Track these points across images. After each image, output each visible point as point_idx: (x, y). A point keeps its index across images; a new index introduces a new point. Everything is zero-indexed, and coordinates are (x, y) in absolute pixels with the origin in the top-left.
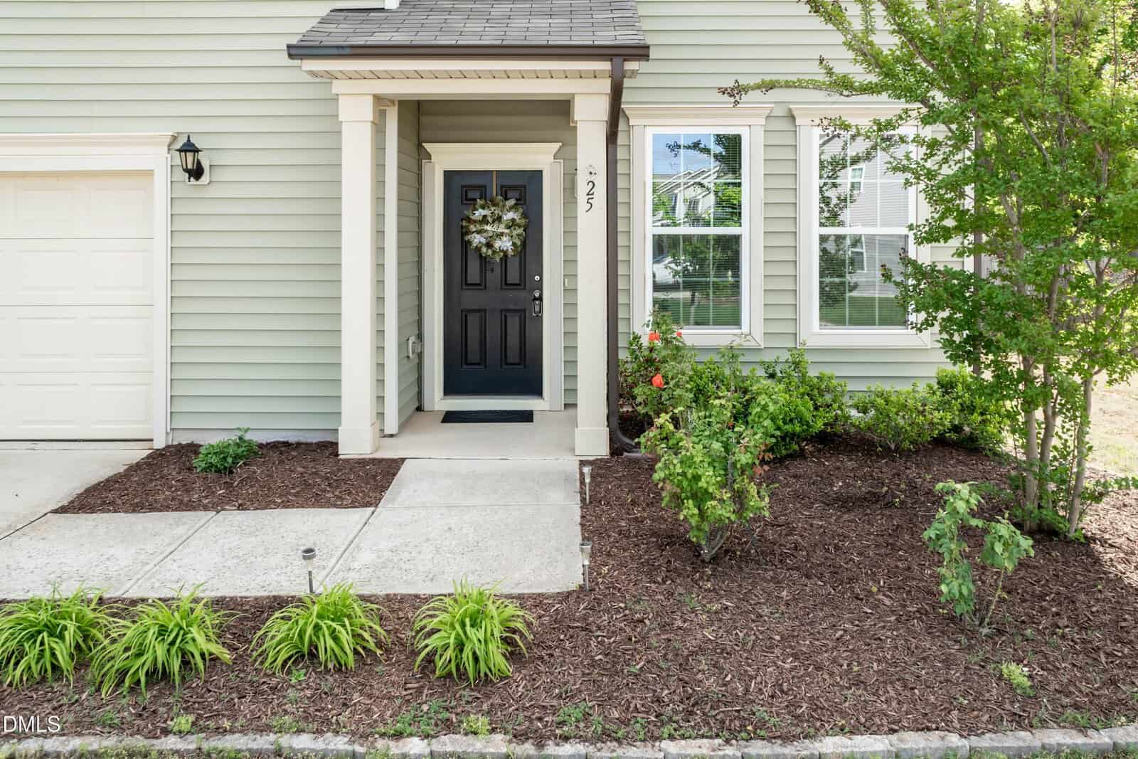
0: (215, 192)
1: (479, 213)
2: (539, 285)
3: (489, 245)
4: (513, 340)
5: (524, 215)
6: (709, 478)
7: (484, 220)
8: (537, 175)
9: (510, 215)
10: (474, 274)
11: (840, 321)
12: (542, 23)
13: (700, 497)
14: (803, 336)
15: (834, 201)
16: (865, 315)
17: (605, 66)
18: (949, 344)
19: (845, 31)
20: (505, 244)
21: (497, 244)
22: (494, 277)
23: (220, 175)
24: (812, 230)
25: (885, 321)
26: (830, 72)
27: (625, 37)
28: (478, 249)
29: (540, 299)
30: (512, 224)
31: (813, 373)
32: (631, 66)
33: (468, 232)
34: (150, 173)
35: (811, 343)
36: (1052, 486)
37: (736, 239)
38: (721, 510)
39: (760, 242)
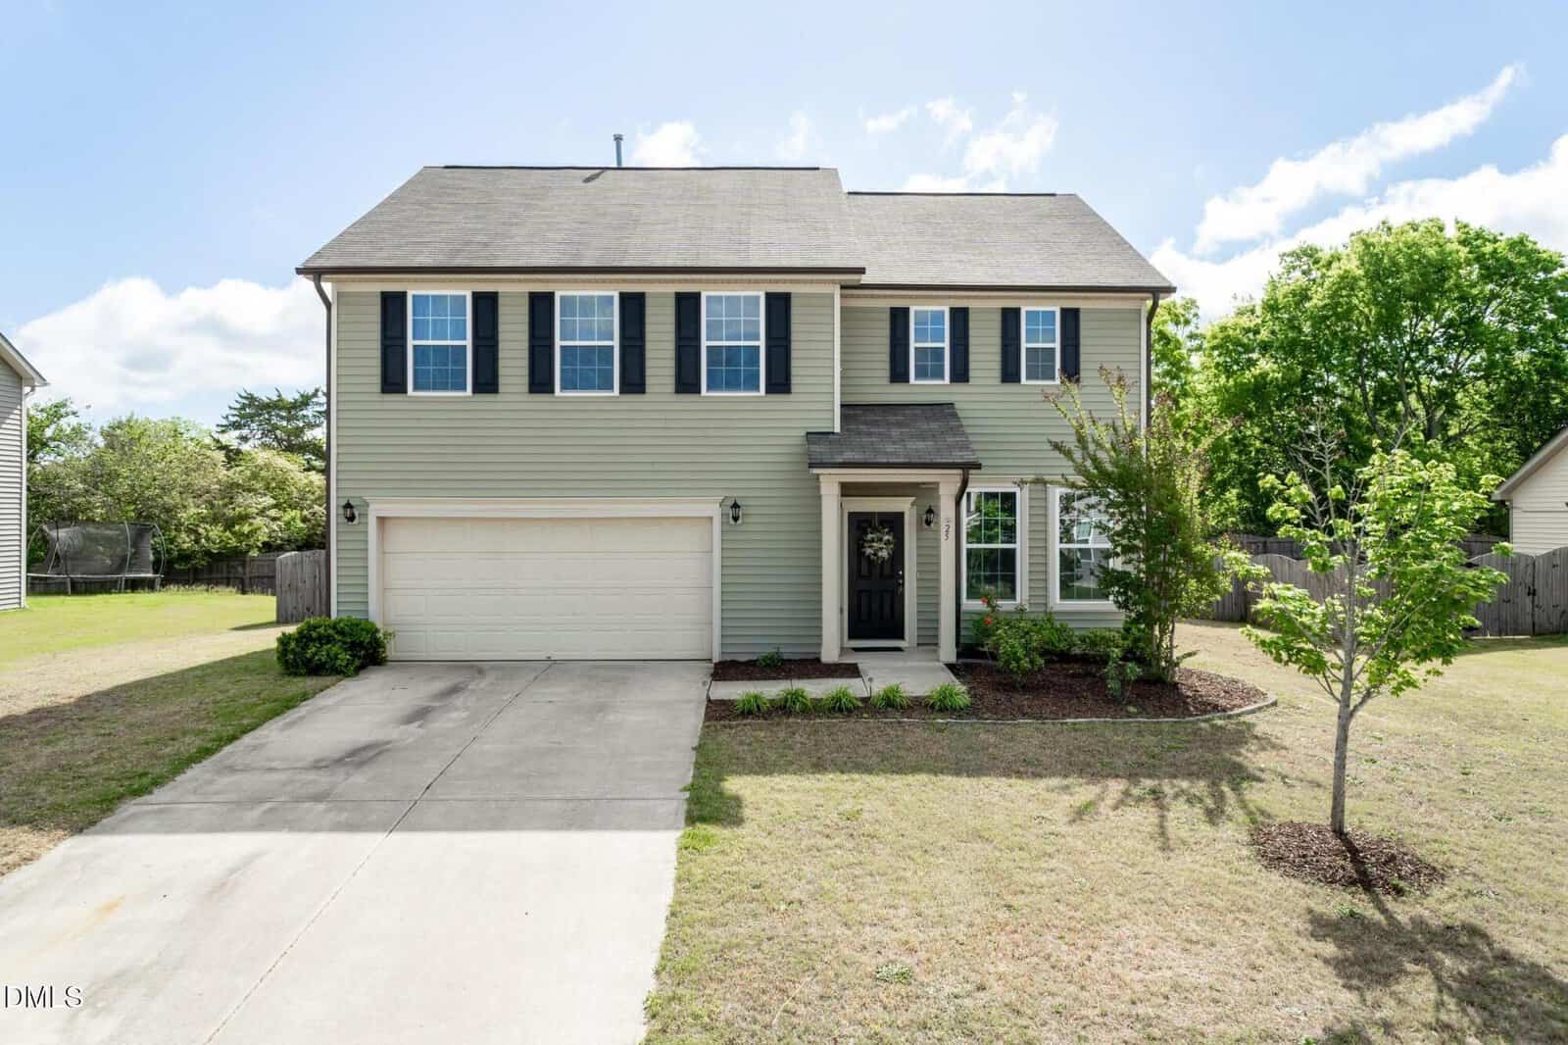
0: (743, 528)
1: (870, 536)
2: (903, 577)
3: (875, 554)
4: (887, 610)
5: (894, 537)
6: (1020, 652)
7: (873, 541)
8: (902, 514)
9: (886, 538)
10: (865, 571)
11: (1071, 597)
12: (921, 445)
13: (1018, 660)
14: (1050, 604)
15: (1068, 522)
16: (1084, 594)
17: (960, 471)
18: (1117, 602)
19: (1073, 461)
20: (884, 554)
21: (880, 554)
22: (877, 571)
23: (747, 520)
24: (1056, 546)
25: (1096, 597)
26: (1066, 480)
27: (968, 457)
28: (869, 556)
29: (903, 584)
30: (888, 543)
31: (1057, 625)
32: (972, 471)
33: (863, 547)
34: (711, 518)
35: (1057, 609)
36: (1163, 664)
37: (1014, 550)
38: (1025, 664)
39: (1027, 551)
